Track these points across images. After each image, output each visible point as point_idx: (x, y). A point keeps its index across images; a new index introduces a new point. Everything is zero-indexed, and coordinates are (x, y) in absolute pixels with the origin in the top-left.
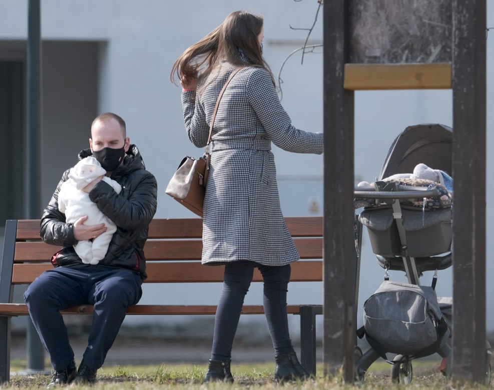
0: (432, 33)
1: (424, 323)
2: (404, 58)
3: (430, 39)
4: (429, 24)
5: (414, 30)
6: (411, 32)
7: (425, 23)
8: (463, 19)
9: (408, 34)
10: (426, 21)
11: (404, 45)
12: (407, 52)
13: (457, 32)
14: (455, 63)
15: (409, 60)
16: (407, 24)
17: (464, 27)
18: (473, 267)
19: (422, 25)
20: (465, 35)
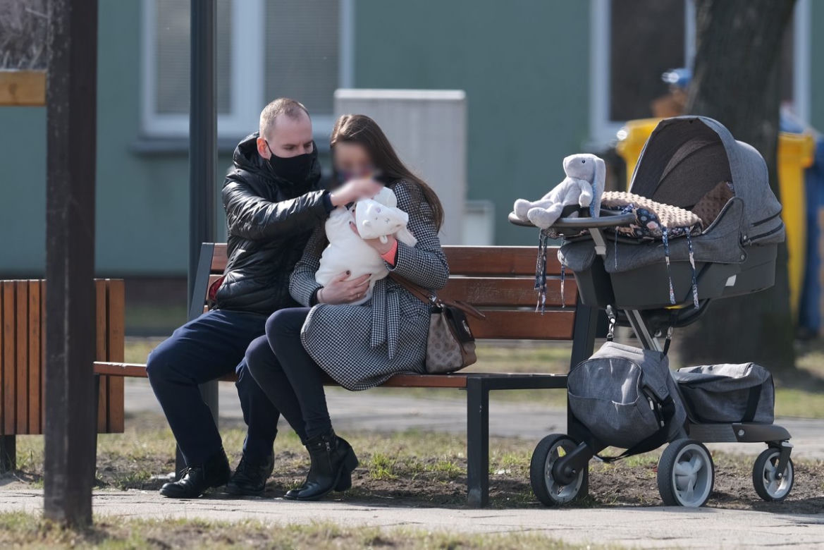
0: (35, 28)
1: (635, 405)
2: (5, 61)
3: (33, 35)
4: (32, 14)
5: (16, 23)
6: (13, 25)
7: (27, 13)
8: (58, 9)
9: (10, 27)
10: (29, 10)
11: (6, 43)
12: (8, 53)
13: (52, 27)
14: (50, 71)
15: (11, 65)
16: (9, 13)
17: (60, 20)
18: (66, 360)
19: (25, 16)
20: (61, 31)
